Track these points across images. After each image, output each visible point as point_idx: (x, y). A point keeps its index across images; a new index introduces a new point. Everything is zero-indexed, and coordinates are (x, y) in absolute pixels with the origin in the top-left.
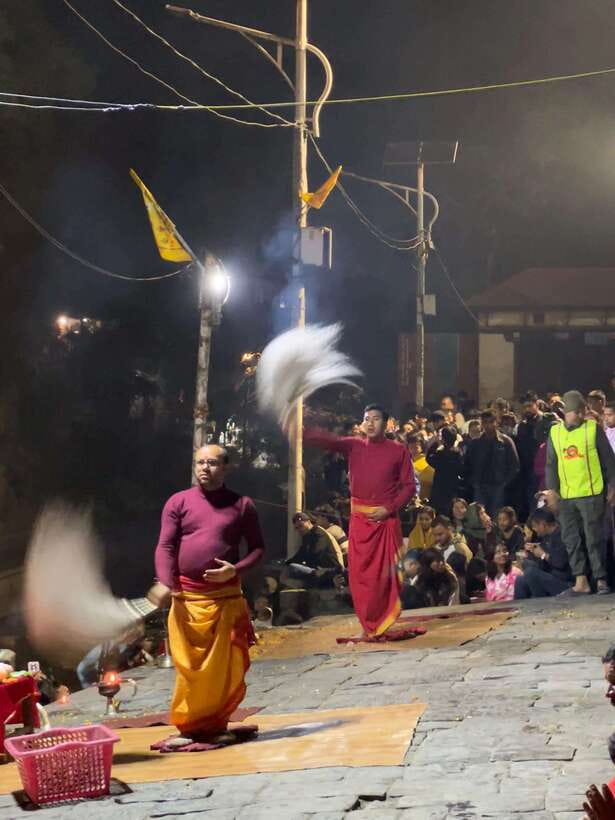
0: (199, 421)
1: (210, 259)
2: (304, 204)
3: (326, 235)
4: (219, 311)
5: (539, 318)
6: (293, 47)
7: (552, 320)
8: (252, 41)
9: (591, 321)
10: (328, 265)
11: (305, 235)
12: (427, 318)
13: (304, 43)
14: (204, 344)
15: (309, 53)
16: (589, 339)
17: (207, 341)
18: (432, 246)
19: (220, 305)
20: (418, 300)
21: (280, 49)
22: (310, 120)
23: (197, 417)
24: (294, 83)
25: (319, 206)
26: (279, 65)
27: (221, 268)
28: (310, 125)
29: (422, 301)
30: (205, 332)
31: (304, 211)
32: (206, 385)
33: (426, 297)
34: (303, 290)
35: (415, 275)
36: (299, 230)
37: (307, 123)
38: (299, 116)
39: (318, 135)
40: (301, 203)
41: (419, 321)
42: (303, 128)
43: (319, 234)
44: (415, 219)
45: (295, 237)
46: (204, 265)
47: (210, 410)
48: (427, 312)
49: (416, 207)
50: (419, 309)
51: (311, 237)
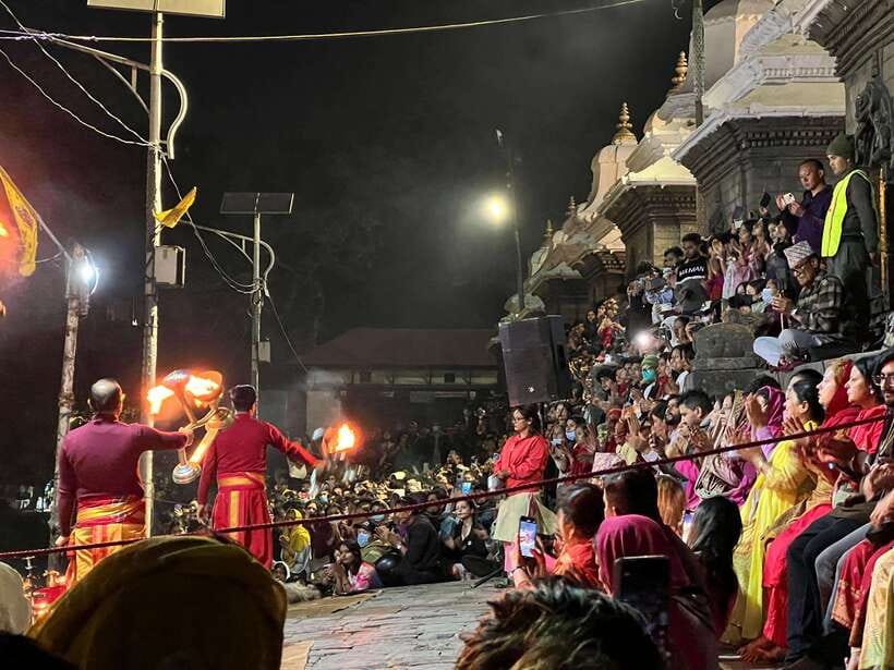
0: (64, 410)
1: (78, 249)
2: (157, 223)
3: (180, 254)
4: (87, 301)
5: (366, 377)
6: (149, 72)
7: (378, 378)
8: (105, 63)
9: (418, 380)
10: (181, 284)
11: (159, 254)
12: (262, 365)
13: (159, 68)
14: (71, 333)
15: (163, 78)
16: (415, 397)
17: (73, 331)
18: (267, 294)
19: (88, 296)
20: (254, 347)
21: (134, 73)
22: (164, 142)
23: (63, 405)
24: (149, 107)
25: (173, 225)
26: (133, 88)
27: (90, 261)
28: (164, 148)
29: (257, 347)
30: (72, 322)
31: (158, 230)
32: (72, 374)
33: (260, 344)
34: (155, 309)
35: (251, 322)
36: (152, 249)
37: (161, 145)
38: (153, 138)
39: (172, 157)
40: (154, 222)
41: (255, 367)
42: (157, 149)
43: (173, 253)
44: (252, 268)
45: (149, 255)
46: (72, 256)
47: (76, 399)
48: (261, 359)
49: (252, 255)
50: (254, 357)
51: (165, 256)
